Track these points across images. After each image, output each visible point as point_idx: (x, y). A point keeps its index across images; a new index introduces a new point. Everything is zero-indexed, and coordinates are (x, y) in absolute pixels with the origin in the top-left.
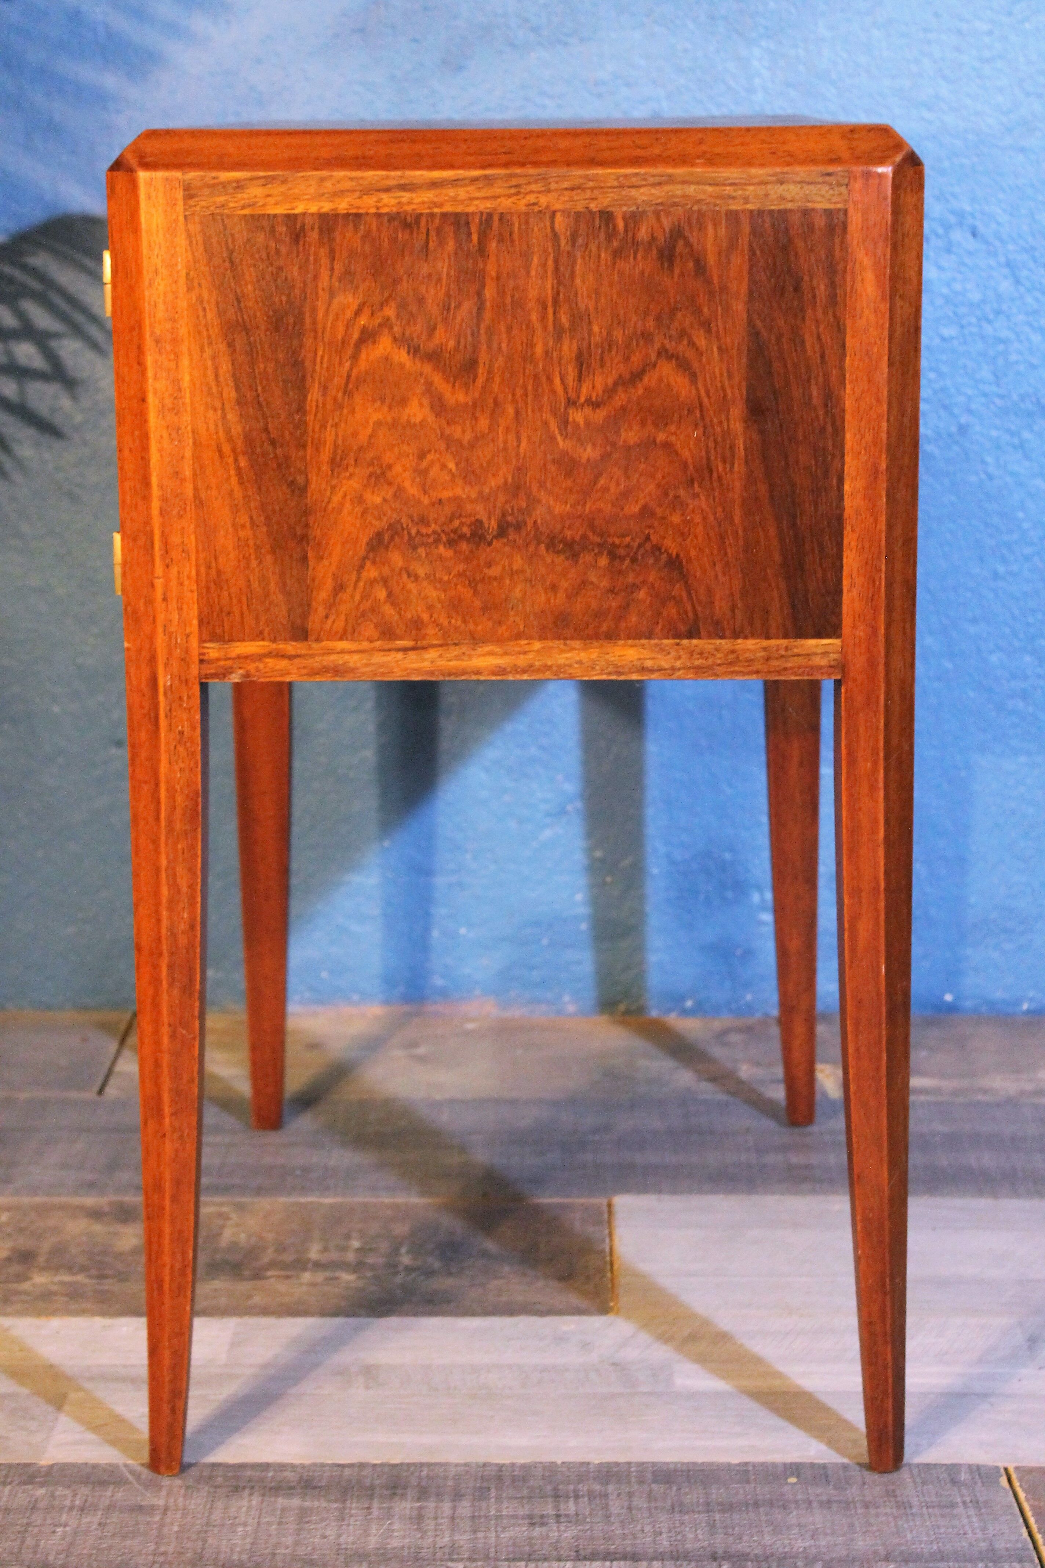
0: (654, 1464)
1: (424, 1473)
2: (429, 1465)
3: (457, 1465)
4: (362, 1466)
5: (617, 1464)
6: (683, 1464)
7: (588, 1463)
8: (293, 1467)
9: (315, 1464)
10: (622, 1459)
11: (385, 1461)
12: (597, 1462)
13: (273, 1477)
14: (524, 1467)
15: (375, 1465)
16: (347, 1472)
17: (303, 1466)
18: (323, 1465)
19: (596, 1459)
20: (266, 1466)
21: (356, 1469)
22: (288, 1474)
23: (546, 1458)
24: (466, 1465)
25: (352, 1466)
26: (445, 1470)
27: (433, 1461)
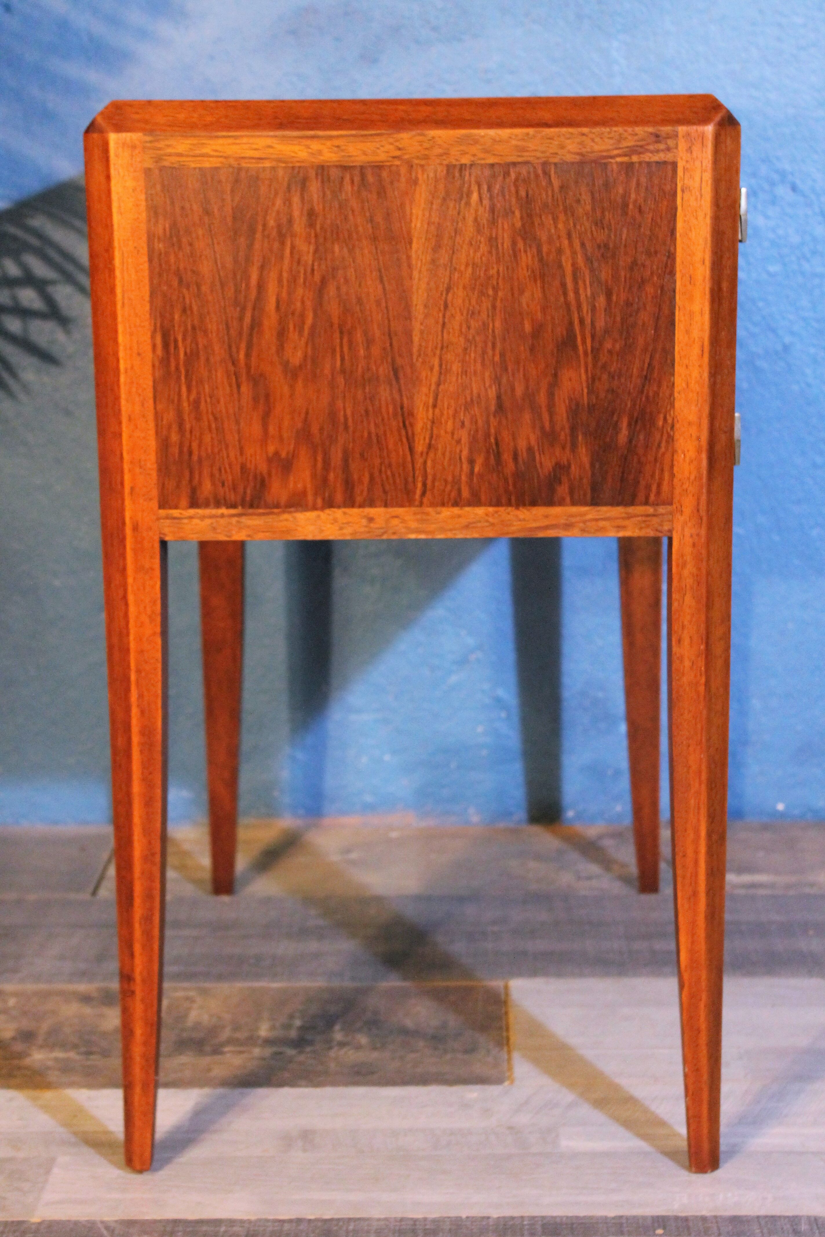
0: (543, 1218)
1: (351, 1228)
2: (355, 1220)
3: (379, 1220)
4: (299, 1221)
5: (513, 1218)
6: (567, 1217)
7: (488, 1218)
8: (242, 1222)
9: (259, 1220)
10: (516, 1213)
11: (318, 1216)
12: (495, 1215)
13: (225, 1232)
14: (434, 1221)
15: (310, 1220)
16: (286, 1227)
17: (250, 1221)
18: (267, 1221)
19: (495, 1214)
20: (218, 1222)
21: (294, 1224)
22: (236, 1229)
23: (453, 1214)
24: (386, 1219)
25: (290, 1221)
26: (368, 1225)
27: (358, 1216)
